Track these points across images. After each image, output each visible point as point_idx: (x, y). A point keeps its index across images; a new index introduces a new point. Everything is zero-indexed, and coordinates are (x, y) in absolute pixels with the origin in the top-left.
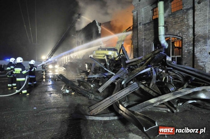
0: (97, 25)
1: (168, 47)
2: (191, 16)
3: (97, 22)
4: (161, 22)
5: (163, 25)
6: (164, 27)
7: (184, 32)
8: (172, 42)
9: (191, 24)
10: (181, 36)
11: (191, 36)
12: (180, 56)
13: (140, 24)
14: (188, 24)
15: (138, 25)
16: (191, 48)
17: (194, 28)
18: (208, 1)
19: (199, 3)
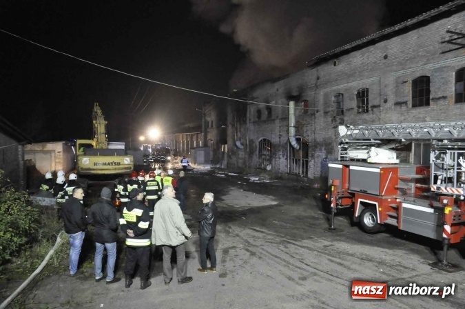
2: (313, 122)
4: (292, 122)
5: (294, 125)
7: (309, 136)
9: (313, 129)
12: (307, 160)
16: (313, 152)
17: (315, 134)
18: (322, 112)
19: (317, 112)
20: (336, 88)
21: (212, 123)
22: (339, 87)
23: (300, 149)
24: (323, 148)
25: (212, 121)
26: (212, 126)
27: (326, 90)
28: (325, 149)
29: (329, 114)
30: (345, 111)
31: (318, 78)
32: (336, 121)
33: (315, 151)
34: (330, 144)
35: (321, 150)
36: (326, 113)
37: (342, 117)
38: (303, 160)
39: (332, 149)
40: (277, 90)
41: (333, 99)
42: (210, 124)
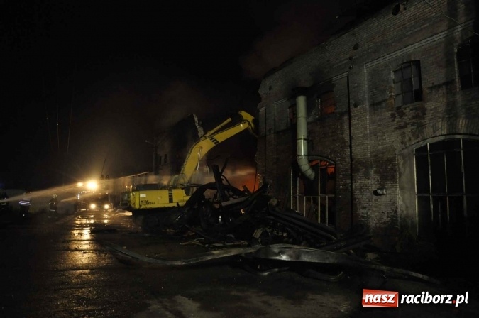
0: (197, 124)
1: (315, 177)
2: (346, 126)
3: (196, 119)
4: (302, 132)
5: (305, 137)
6: (305, 141)
7: (338, 153)
8: (321, 169)
9: (347, 139)
10: (334, 159)
11: (348, 159)
12: (333, 196)
13: (270, 130)
14: (343, 139)
15: (268, 133)
16: (348, 181)
17: (351, 147)
18: (367, 105)
19: (356, 106)
20: (400, 53)
21: (166, 158)
22: (409, 49)
23: (316, 177)
24: (372, 171)
25: (166, 155)
26: (165, 162)
27: (375, 63)
28: (376, 172)
29: (384, 104)
30: (426, 91)
31: (356, 47)
32: (402, 114)
33: (352, 178)
34: (390, 160)
35: (367, 174)
36: (375, 105)
37: (417, 104)
38: (323, 199)
39: (394, 170)
40: (270, 88)
41: (392, 76)
42: (163, 158)
